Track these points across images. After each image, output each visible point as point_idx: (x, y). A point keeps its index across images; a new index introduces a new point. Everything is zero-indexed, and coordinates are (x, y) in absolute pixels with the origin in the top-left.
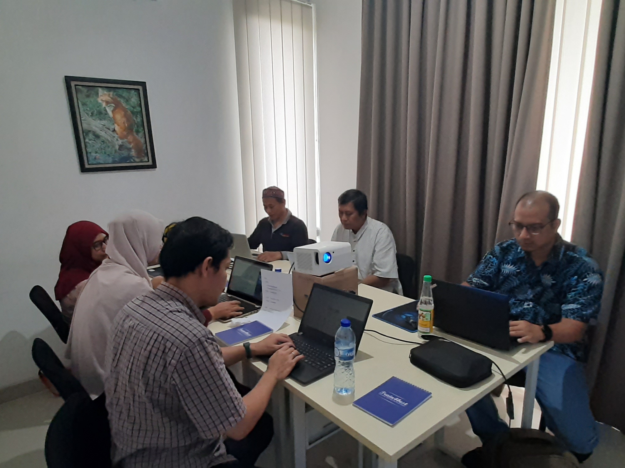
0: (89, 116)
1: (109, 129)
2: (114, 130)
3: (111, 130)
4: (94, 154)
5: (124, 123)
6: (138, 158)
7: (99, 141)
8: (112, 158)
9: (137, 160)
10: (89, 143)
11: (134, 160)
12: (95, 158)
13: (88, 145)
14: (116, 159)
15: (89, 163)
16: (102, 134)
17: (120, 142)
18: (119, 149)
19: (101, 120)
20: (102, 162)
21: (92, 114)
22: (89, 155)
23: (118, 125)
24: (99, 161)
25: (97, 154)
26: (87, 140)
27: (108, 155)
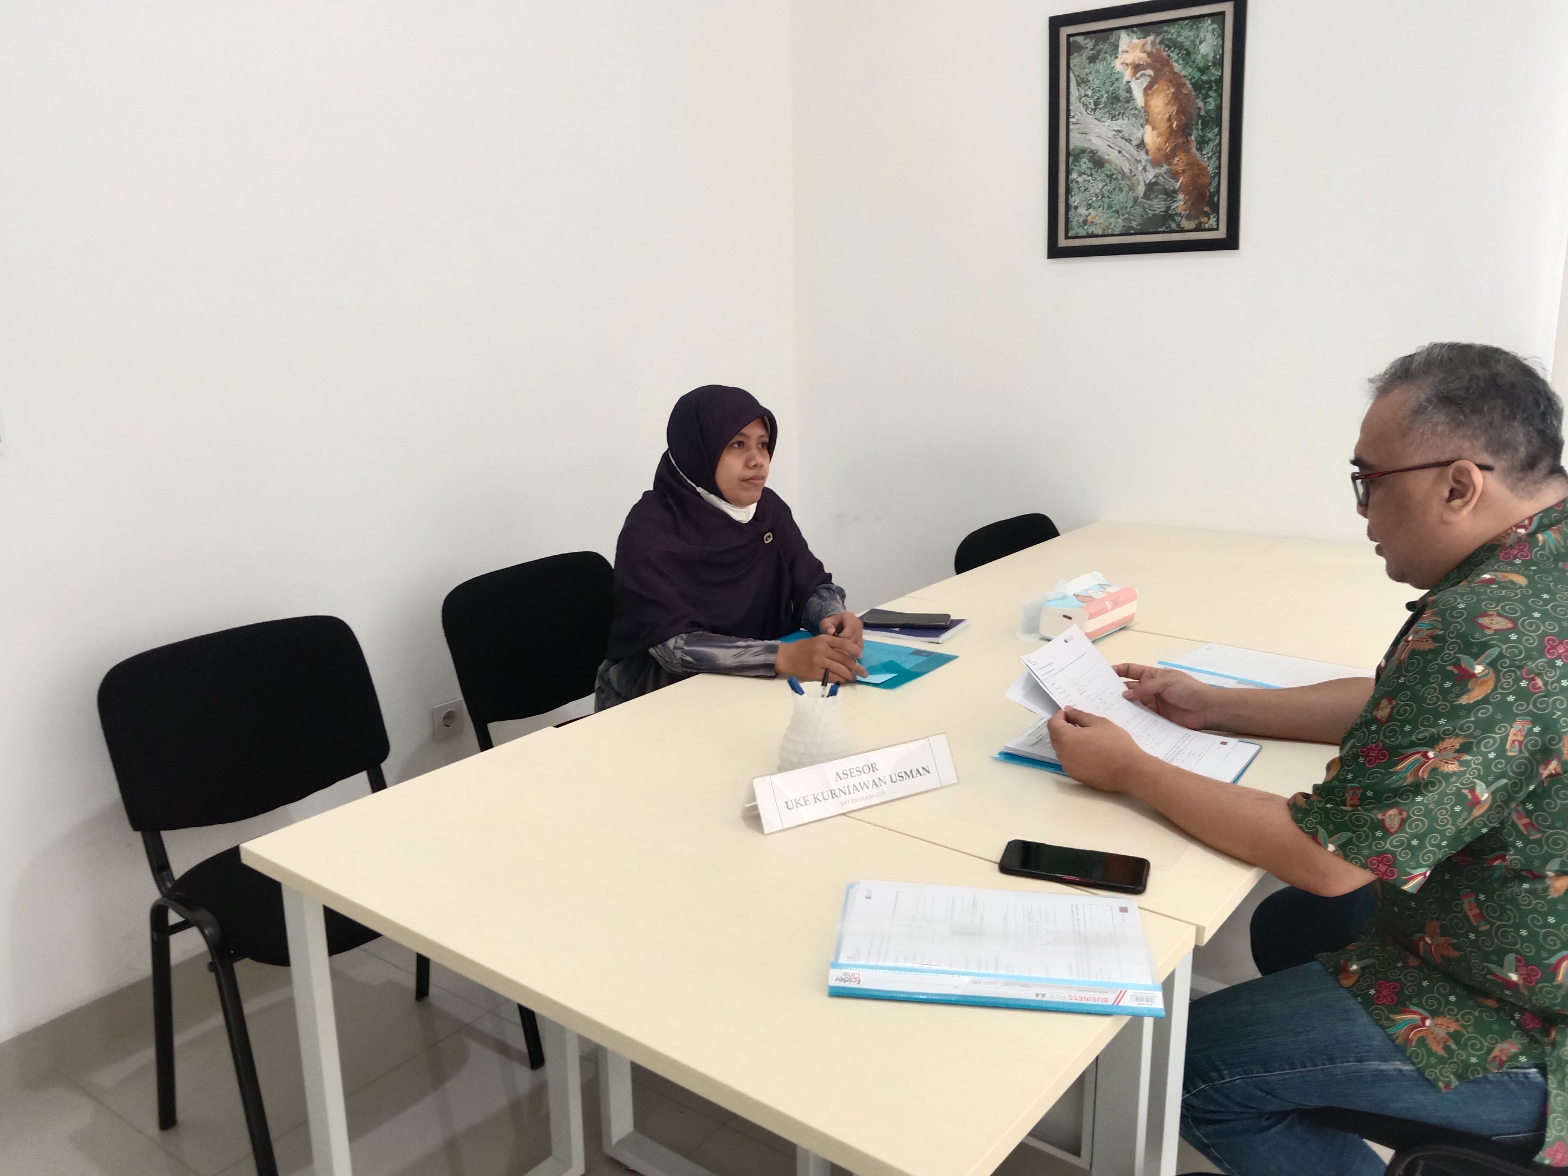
0: (1089, 111)
1: (1129, 141)
2: (1141, 145)
3: (1135, 143)
4: (1082, 211)
5: (1169, 120)
6: (1189, 218)
7: (1100, 176)
8: (1124, 220)
9: (1186, 224)
10: (1077, 182)
11: (1178, 225)
12: (1085, 222)
13: (1073, 186)
14: (1134, 224)
15: (1070, 234)
16: (1112, 155)
17: (1150, 175)
18: (1146, 196)
19: (1113, 118)
20: (1100, 232)
21: (1096, 104)
22: (1072, 213)
23: (1153, 129)
24: (1092, 229)
25: (1091, 210)
26: (1074, 175)
27: (1117, 212)
